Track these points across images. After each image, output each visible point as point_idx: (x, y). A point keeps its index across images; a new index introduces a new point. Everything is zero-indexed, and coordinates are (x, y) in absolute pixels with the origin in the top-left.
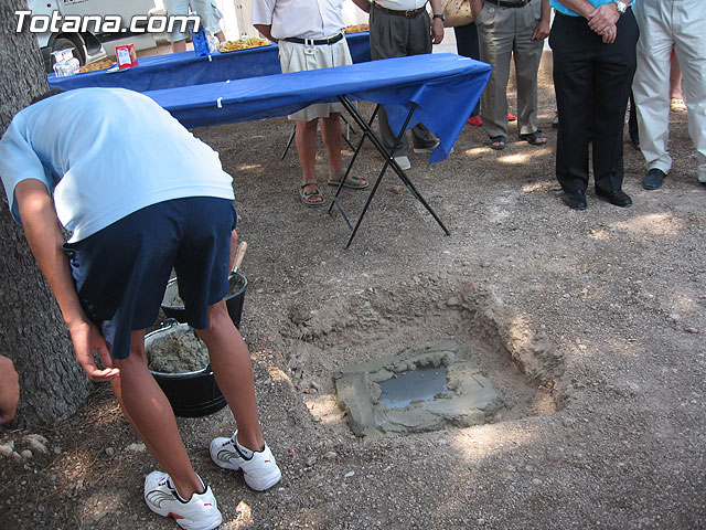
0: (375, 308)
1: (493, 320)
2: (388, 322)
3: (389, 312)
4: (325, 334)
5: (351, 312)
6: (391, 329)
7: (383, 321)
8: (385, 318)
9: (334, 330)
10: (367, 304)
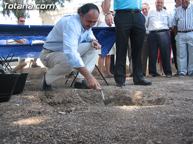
0: (81, 96)
1: (129, 97)
2: (85, 103)
3: (86, 98)
4: (59, 104)
5: (70, 96)
6: (87, 105)
7: (83, 102)
8: (84, 101)
9: (63, 103)
10: (77, 94)
